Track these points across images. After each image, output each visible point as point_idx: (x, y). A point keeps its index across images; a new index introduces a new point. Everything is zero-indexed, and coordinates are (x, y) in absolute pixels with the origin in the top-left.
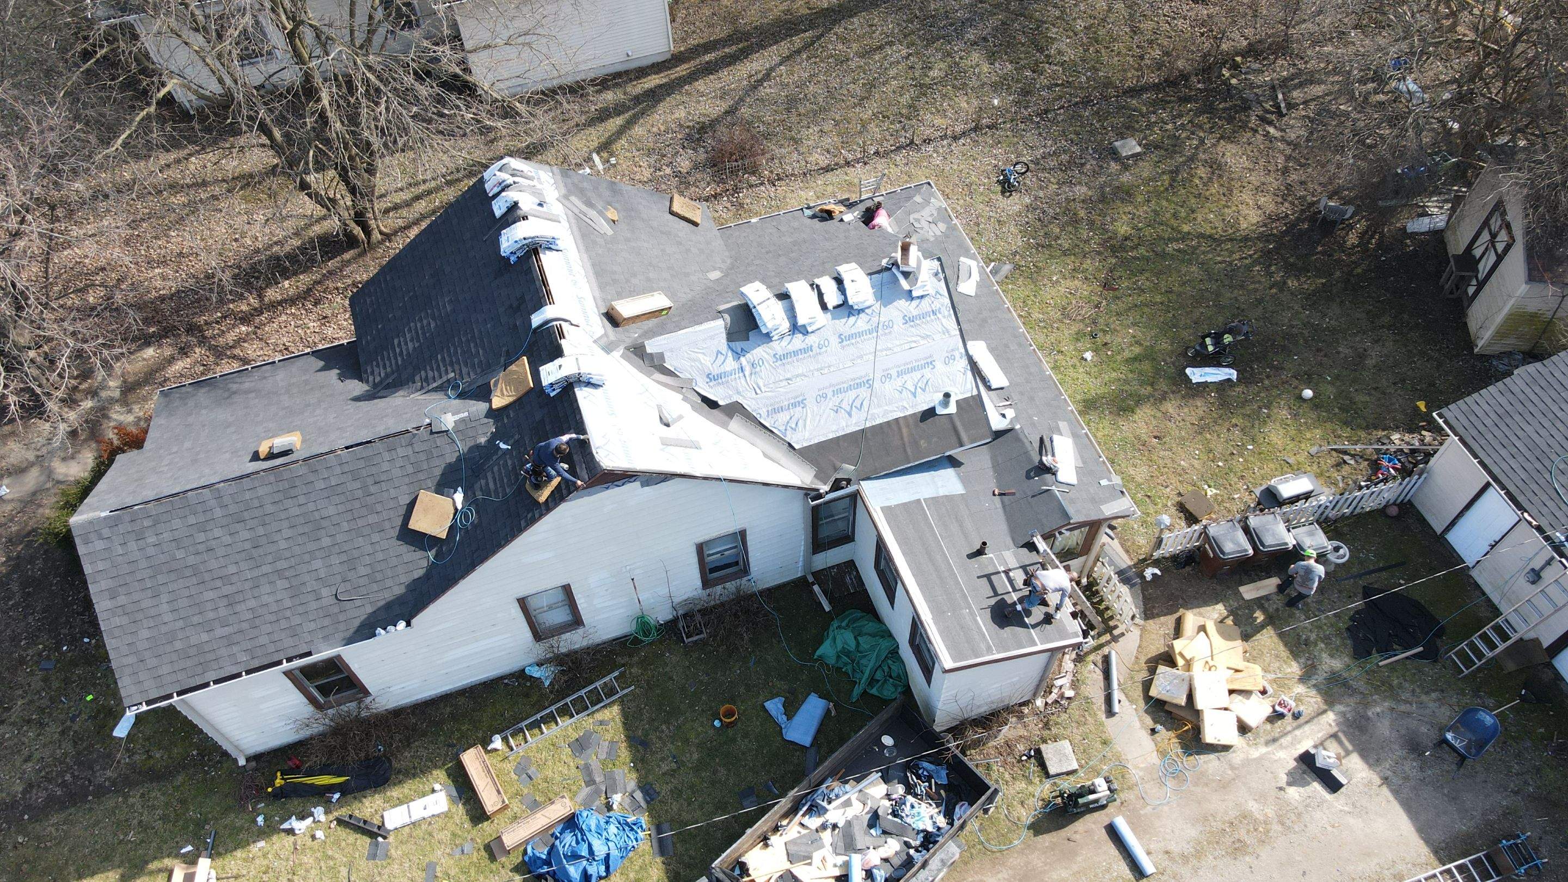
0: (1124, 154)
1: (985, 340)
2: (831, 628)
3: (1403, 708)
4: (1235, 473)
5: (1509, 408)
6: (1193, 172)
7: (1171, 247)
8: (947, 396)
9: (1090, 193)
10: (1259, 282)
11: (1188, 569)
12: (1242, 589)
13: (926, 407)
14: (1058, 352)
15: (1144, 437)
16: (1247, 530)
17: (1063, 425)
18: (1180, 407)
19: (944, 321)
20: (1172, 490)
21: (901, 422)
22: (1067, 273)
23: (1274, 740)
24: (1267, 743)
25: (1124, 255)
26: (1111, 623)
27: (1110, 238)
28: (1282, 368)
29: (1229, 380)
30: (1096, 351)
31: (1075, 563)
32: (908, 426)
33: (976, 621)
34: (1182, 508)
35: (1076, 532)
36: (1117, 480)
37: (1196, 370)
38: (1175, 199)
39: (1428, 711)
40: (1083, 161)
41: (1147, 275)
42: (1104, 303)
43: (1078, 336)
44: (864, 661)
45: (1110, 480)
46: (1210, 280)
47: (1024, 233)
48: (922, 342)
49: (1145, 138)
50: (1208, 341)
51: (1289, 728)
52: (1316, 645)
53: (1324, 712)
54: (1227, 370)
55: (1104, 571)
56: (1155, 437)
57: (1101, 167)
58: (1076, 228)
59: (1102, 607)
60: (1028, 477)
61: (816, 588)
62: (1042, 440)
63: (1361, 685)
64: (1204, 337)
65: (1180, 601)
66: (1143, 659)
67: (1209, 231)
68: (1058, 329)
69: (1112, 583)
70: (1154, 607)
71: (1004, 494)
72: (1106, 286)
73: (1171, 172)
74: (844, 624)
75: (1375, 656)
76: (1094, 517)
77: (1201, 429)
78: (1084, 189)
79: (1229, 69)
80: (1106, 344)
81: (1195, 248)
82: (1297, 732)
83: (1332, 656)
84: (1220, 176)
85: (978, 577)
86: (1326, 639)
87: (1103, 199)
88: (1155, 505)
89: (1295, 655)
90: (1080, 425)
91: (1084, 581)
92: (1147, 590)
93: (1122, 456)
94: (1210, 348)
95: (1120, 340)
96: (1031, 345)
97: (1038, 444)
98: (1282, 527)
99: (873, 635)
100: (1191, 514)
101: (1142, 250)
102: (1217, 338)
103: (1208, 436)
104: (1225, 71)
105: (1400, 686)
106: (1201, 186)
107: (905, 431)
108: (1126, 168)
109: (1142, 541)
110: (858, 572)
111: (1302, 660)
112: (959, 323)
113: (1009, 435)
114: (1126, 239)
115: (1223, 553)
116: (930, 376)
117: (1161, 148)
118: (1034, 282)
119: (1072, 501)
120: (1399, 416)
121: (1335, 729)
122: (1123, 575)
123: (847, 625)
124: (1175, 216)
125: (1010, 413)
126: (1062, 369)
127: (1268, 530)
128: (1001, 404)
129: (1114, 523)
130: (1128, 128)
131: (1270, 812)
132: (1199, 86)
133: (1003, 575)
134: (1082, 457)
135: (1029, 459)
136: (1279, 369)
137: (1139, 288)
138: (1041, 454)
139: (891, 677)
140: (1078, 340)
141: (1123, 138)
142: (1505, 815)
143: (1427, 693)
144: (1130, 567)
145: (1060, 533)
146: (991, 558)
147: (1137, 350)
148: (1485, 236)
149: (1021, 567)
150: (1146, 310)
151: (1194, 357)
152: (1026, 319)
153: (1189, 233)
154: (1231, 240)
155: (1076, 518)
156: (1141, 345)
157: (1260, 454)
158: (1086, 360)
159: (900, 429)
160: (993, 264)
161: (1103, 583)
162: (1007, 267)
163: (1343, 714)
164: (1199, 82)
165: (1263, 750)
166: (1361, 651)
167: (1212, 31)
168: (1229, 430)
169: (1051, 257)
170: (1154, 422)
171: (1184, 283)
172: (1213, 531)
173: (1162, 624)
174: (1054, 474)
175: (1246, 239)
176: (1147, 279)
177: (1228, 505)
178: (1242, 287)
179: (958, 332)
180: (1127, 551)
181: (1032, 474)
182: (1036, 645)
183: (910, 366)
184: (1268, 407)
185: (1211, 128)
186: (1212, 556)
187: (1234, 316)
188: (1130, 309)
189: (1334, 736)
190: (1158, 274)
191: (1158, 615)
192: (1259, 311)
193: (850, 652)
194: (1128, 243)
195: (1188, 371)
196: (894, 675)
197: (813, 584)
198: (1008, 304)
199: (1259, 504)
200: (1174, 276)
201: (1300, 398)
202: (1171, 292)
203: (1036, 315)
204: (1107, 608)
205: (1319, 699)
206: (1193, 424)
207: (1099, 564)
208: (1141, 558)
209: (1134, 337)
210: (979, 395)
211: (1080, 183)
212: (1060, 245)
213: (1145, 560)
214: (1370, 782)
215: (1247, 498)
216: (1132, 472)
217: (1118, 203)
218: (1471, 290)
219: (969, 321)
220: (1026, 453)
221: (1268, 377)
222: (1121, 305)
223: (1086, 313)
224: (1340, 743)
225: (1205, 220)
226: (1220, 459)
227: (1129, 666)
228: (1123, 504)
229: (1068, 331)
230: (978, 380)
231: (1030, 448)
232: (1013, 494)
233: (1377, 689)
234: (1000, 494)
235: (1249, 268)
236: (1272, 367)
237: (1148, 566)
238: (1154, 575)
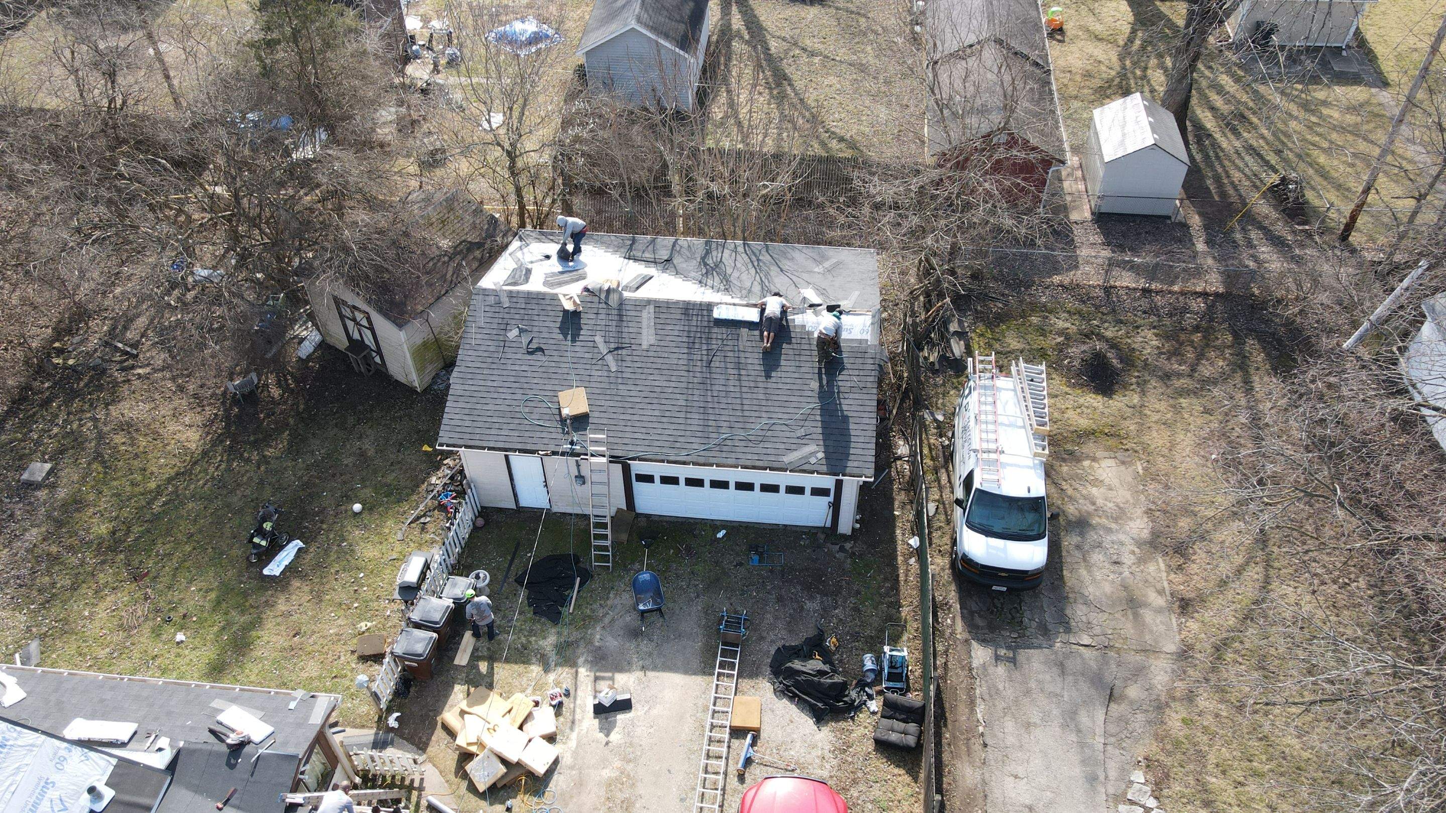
0: (40, 479)
1: (76, 716)
3: (607, 620)
4: (371, 600)
5: (469, 406)
6: (112, 444)
7: (156, 507)
8: (92, 790)
9: (44, 529)
10: (247, 471)
11: (412, 690)
12: (456, 662)
14: (153, 659)
15: (286, 644)
16: (418, 626)
17: (216, 704)
18: (288, 600)
19: (19, 743)
20: (345, 656)
22: (92, 600)
23: (573, 722)
24: (572, 729)
25: (126, 544)
26: (407, 782)
27: (99, 544)
28: (325, 508)
29: (300, 550)
30: (182, 628)
31: (338, 777)
34: (364, 659)
35: (314, 757)
36: (299, 693)
37: (270, 566)
38: (120, 474)
39: (619, 607)
40: (9, 512)
41: (160, 541)
42: (149, 591)
43: (156, 633)
45: (295, 699)
46: (211, 501)
47: (18, 608)
48: (18, 778)
49: (44, 454)
50: (256, 540)
51: (572, 706)
52: (530, 642)
53: (577, 672)
54: (291, 545)
55: (363, 758)
56: (294, 636)
57: (30, 503)
58: (61, 563)
59: (389, 780)
60: (232, 766)
62: (212, 731)
63: (575, 635)
64: (250, 541)
65: (431, 714)
66: (452, 777)
67: (173, 472)
68: (133, 644)
69: (377, 759)
70: (420, 738)
71: (228, 800)
72: (135, 579)
73: (95, 459)
75: (563, 610)
76: (312, 735)
77: (318, 598)
78: (34, 531)
79: (58, 356)
80: (185, 616)
81: (176, 492)
82: (578, 702)
83: (545, 638)
84: (137, 430)
86: (532, 632)
87: (59, 524)
88: (345, 676)
89: (526, 662)
90: (229, 689)
91: (358, 780)
92: (405, 733)
93: (286, 673)
94: (264, 543)
95: (192, 603)
96: (122, 679)
97: (213, 737)
98: (434, 600)
100: (374, 656)
101: (136, 529)
102: (261, 532)
103: (328, 597)
104: (56, 361)
105: (593, 611)
106: (130, 449)
108: (53, 487)
109: (364, 709)
111: (534, 660)
112: (35, 730)
113: (181, 757)
114: (114, 533)
115: (420, 655)
116: (58, 793)
117: (67, 450)
118: (73, 632)
119: (285, 744)
120: (423, 466)
121: (592, 674)
122: (380, 745)
124: (133, 484)
125: (164, 742)
126: (171, 667)
127: (429, 611)
128: (148, 744)
129: (332, 720)
130: (21, 459)
131: (618, 764)
132: (46, 385)
134: (257, 708)
135: (218, 754)
136: (323, 510)
137: (165, 555)
138: (223, 741)
140: (159, 635)
141: (25, 469)
142: (706, 613)
143: (608, 598)
144: (376, 734)
145: (303, 773)
147: (213, 595)
148: (350, 324)
150: (187, 564)
151: (260, 559)
152: (97, 665)
153: (159, 486)
154: (196, 463)
155: (301, 752)
156: (212, 590)
157: (372, 572)
158: (182, 642)
160: (17, 656)
161: (370, 766)
162: (34, 646)
163: (586, 661)
164: (43, 383)
165: (574, 736)
166: (555, 617)
167: (12, 341)
168: (336, 579)
169: (64, 602)
170: (283, 628)
171: (195, 520)
172: (399, 650)
173: (437, 741)
174: (249, 742)
175: (205, 453)
176: (164, 544)
177: (390, 624)
178: (238, 485)
179: (43, 737)
180: (363, 727)
181: (232, 761)
183: (30, 806)
184: (344, 540)
185: (91, 405)
186: (416, 665)
187: (256, 508)
188: (174, 575)
189: (596, 679)
190: (168, 532)
191: (429, 739)
192: (268, 490)
194: (118, 534)
195: (266, 572)
198: (65, 672)
199: (406, 602)
200: (182, 523)
201: (356, 514)
202: (192, 535)
203: (102, 653)
204: (393, 777)
205: (567, 669)
206: (310, 601)
207: (354, 758)
208: (376, 719)
209: (201, 590)
210: (121, 759)
211: (25, 530)
212: (63, 587)
213: (380, 718)
214: (639, 679)
215: (395, 607)
216: (306, 675)
217: (77, 515)
218: (378, 360)
219: (46, 717)
220: (210, 753)
221: (322, 522)
222: (165, 580)
223: (143, 611)
224: (603, 678)
225: (160, 467)
226: (352, 603)
227: (450, 791)
228: (323, 702)
229: (144, 637)
230: (104, 749)
231: (209, 747)
232: (235, 791)
233: (585, 627)
234: (225, 804)
235: (229, 469)
236: (317, 514)
237: (386, 718)
238: (397, 719)
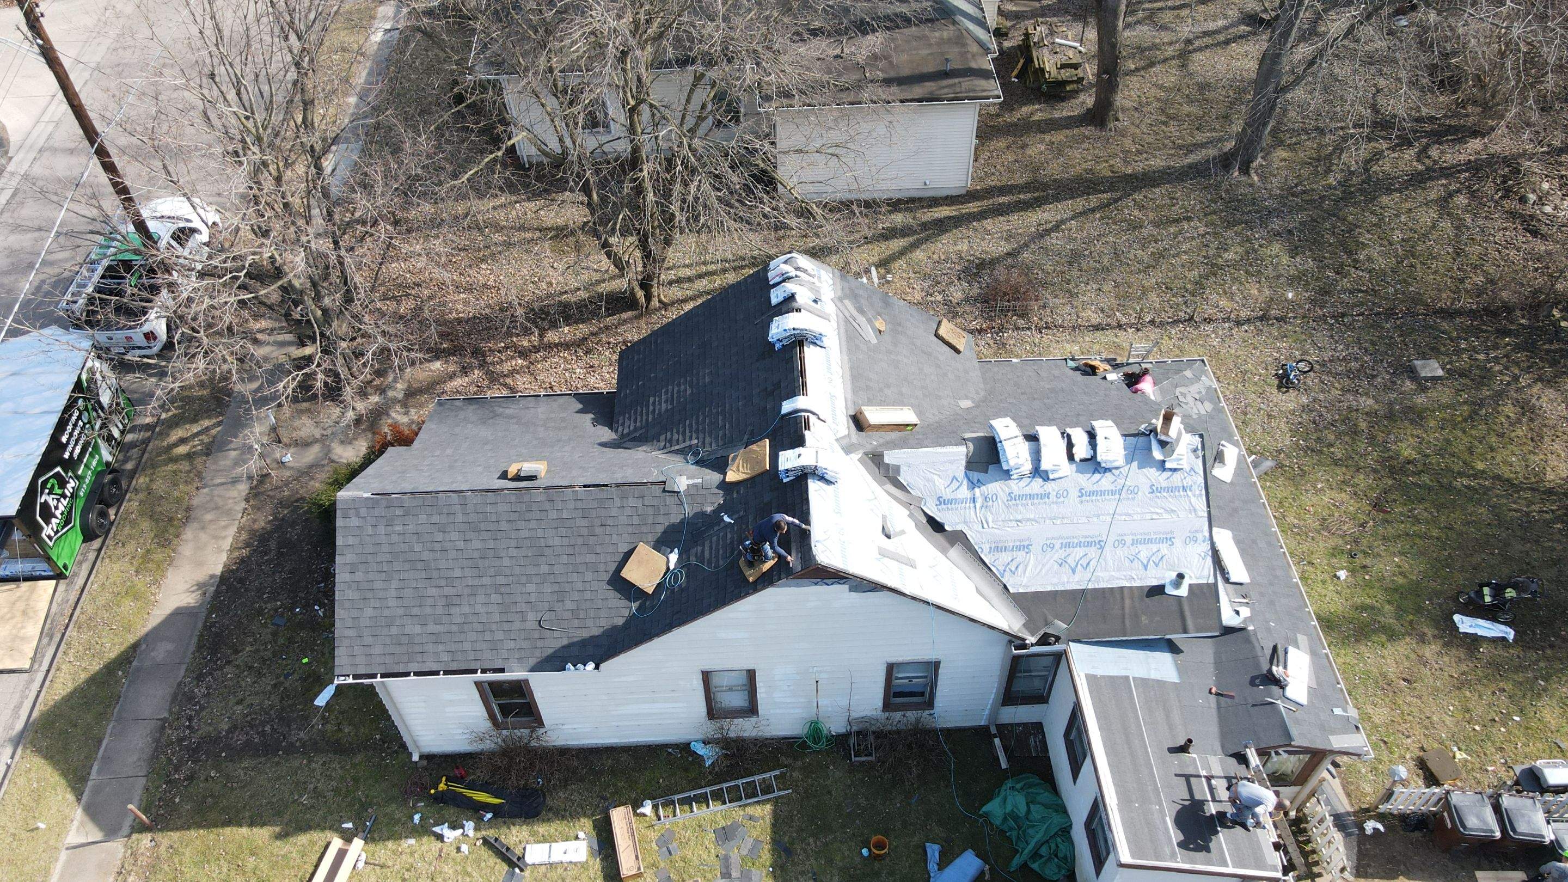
0: (1423, 375)
1: (1231, 530)
2: (1004, 787)
4: (1493, 743)
6: (1500, 409)
7: (1460, 482)
8: (1180, 577)
9: (1376, 407)
10: (1559, 541)
11: (1417, 834)
12: (1478, 874)
13: (1155, 583)
14: (1309, 563)
15: (1391, 676)
16: (1497, 808)
17: (1302, 639)
18: (1439, 654)
19: (1194, 499)
20: (1413, 742)
21: (1126, 592)
22: (1334, 483)
25: (1404, 479)
26: (1316, 870)
27: (1391, 457)
29: (1503, 639)
30: (1352, 571)
31: (1286, 791)
32: (1132, 599)
33: (1165, 822)
34: (1422, 764)
35: (1293, 758)
36: (1353, 713)
37: (1465, 618)
38: (1474, 432)
40: (1375, 373)
41: (1427, 505)
42: (1371, 523)
43: (1335, 552)
44: (1031, 831)
45: (1345, 711)
46: (1500, 526)
47: (1294, 433)
48: (1166, 516)
49: (1450, 363)
50: (1486, 590)
54: (1503, 627)
55: (1317, 809)
56: (1404, 680)
57: (1394, 383)
58: (1353, 439)
59: (1308, 848)
60: (1253, 683)
61: (997, 741)
62: (1275, 649)
64: (1482, 586)
65: (1402, 867)
67: (1508, 475)
68: (1313, 539)
69: (1324, 825)
70: (1369, 865)
71: (1221, 695)
72: (1377, 506)
73: (1474, 403)
74: (1019, 786)
76: (1320, 745)
77: (1461, 684)
78: (1370, 402)
79: (1561, 311)
80: (1365, 567)
81: (1487, 489)
84: (1531, 420)
85: (1176, 775)
87: (1390, 416)
88: (1391, 753)
90: (1322, 643)
91: (1293, 814)
92: (1365, 845)
93: (1361, 690)
94: (1488, 599)
95: (1382, 566)
96: (1282, 547)
97: (1270, 652)
98: (1540, 817)
99: (1046, 806)
100: (1432, 774)
101: (1425, 479)
102: (1498, 591)
103: (1468, 694)
104: (1556, 313)
106: (1506, 426)
107: (1127, 602)
108: (1424, 389)
109: (1368, 789)
110: (1044, 736)
112: (1208, 506)
113: (1240, 634)
114: (1409, 462)
115: (1464, 827)
116: (1166, 552)
117: (1466, 376)
118: (1296, 485)
119: (1298, 723)
122: (1340, 821)
123: (1022, 789)
124: (1471, 451)
125: (1245, 612)
126: (1310, 582)
127: (1523, 816)
128: (1237, 600)
129: (1339, 759)
130: (1432, 349)
132: (1523, 321)
133: (1203, 779)
134: (1317, 678)
135: (1257, 665)
137: (1415, 517)
138: (1271, 663)
139: (1056, 856)
140: (1333, 555)
141: (1424, 358)
144: (1348, 814)
145: (1277, 753)
146: (1194, 759)
147: (1401, 580)
149: (1226, 777)
150: (1418, 541)
151: (1466, 604)
152: (1280, 519)
153: (1483, 472)
154: (1533, 489)
155: (1298, 742)
156: (1405, 577)
157: (1527, 728)
158: (1338, 578)
159: (1123, 598)
160: (1254, 457)
161: (1314, 822)
162: (1269, 464)
164: (1523, 317)
167: (1548, 268)
168: (1494, 693)
169: (1320, 463)
170: (1406, 664)
171: (1468, 523)
172: (1456, 798)
174: (1283, 688)
175: (1550, 492)
176: (1426, 510)
177: (1478, 776)
178: (1537, 542)
179: (1206, 515)
180: (1348, 795)
181: (1257, 681)
182: (1227, 866)
183: (1146, 537)
184: (1546, 680)
185: (1529, 367)
186: (1449, 826)
187: (1522, 572)
188: (1400, 536)
190: (1440, 507)
191: (1373, 876)
192: (1552, 573)
193: (1018, 817)
194: (1411, 467)
195: (1457, 617)
196: (1060, 855)
197: (995, 736)
198: (1264, 500)
199: (1517, 783)
200: (1458, 513)
202: (1451, 529)
203: (1291, 519)
204: (1314, 852)
206: (1452, 676)
207: (1314, 800)
208: (1364, 806)
209: (1399, 567)
210: (1215, 585)
211: (1367, 394)
212: (1333, 453)
213: (1367, 810)
215: (1502, 773)
216: (1370, 711)
217: (1407, 423)
219: (1219, 507)
220: (1256, 657)
221: (1552, 647)
222: (1390, 531)
223: (1349, 529)
225: (1505, 462)
226: (1477, 723)
228: (1356, 741)
229: (1323, 545)
230: (1217, 569)
231: (1260, 654)
232: (1232, 697)
234: (1217, 694)
235: (1548, 523)
236: (1558, 637)
237: (1370, 818)
238: (1376, 830)
